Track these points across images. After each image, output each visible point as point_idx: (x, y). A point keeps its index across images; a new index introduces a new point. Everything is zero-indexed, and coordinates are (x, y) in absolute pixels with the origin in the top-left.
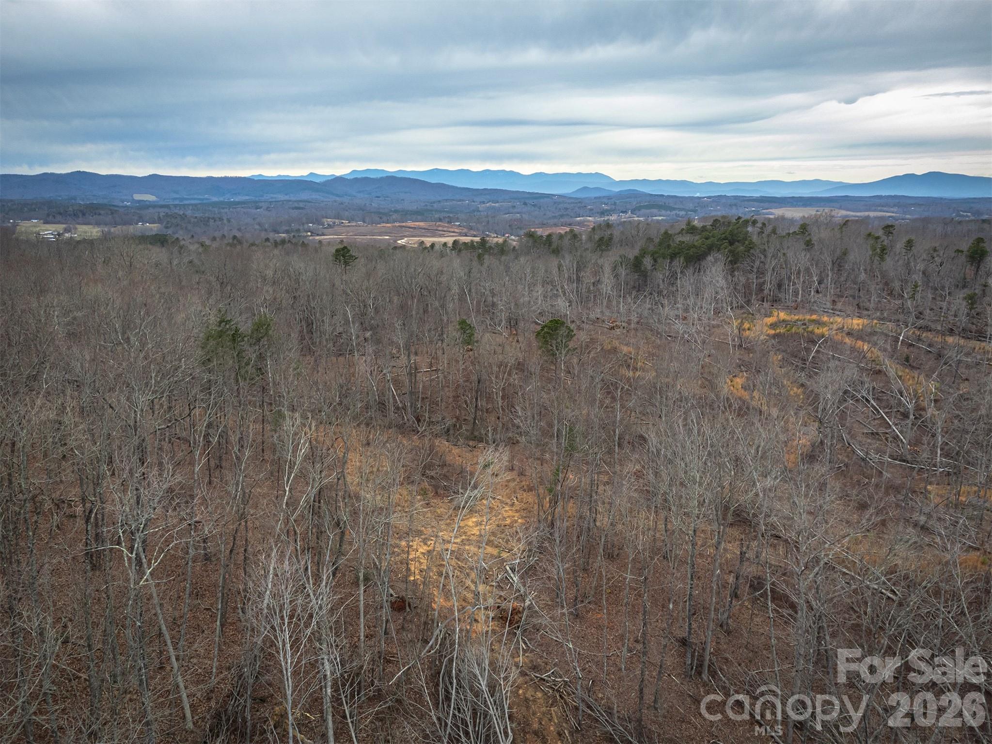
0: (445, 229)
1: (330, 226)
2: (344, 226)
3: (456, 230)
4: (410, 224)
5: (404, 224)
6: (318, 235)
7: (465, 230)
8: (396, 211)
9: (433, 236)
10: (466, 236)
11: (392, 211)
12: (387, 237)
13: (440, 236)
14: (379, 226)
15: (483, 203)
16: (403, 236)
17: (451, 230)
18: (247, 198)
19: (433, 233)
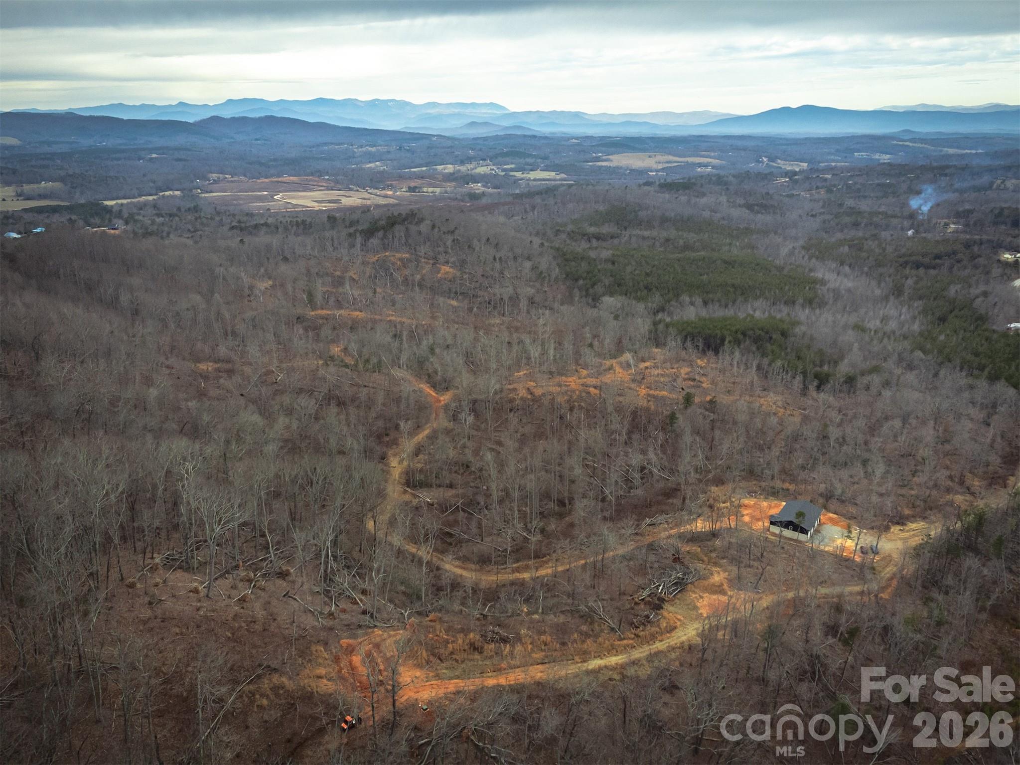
0: (315, 183)
1: (215, 182)
2: (228, 182)
3: (324, 184)
4: (286, 178)
5: (280, 179)
6: (207, 192)
7: (332, 184)
8: (275, 160)
9: (304, 191)
10: (332, 190)
11: (271, 160)
12: (266, 193)
13: (311, 190)
14: (258, 181)
15: (361, 147)
16: (281, 192)
17: (320, 184)
18: (120, 141)
19: (304, 187)
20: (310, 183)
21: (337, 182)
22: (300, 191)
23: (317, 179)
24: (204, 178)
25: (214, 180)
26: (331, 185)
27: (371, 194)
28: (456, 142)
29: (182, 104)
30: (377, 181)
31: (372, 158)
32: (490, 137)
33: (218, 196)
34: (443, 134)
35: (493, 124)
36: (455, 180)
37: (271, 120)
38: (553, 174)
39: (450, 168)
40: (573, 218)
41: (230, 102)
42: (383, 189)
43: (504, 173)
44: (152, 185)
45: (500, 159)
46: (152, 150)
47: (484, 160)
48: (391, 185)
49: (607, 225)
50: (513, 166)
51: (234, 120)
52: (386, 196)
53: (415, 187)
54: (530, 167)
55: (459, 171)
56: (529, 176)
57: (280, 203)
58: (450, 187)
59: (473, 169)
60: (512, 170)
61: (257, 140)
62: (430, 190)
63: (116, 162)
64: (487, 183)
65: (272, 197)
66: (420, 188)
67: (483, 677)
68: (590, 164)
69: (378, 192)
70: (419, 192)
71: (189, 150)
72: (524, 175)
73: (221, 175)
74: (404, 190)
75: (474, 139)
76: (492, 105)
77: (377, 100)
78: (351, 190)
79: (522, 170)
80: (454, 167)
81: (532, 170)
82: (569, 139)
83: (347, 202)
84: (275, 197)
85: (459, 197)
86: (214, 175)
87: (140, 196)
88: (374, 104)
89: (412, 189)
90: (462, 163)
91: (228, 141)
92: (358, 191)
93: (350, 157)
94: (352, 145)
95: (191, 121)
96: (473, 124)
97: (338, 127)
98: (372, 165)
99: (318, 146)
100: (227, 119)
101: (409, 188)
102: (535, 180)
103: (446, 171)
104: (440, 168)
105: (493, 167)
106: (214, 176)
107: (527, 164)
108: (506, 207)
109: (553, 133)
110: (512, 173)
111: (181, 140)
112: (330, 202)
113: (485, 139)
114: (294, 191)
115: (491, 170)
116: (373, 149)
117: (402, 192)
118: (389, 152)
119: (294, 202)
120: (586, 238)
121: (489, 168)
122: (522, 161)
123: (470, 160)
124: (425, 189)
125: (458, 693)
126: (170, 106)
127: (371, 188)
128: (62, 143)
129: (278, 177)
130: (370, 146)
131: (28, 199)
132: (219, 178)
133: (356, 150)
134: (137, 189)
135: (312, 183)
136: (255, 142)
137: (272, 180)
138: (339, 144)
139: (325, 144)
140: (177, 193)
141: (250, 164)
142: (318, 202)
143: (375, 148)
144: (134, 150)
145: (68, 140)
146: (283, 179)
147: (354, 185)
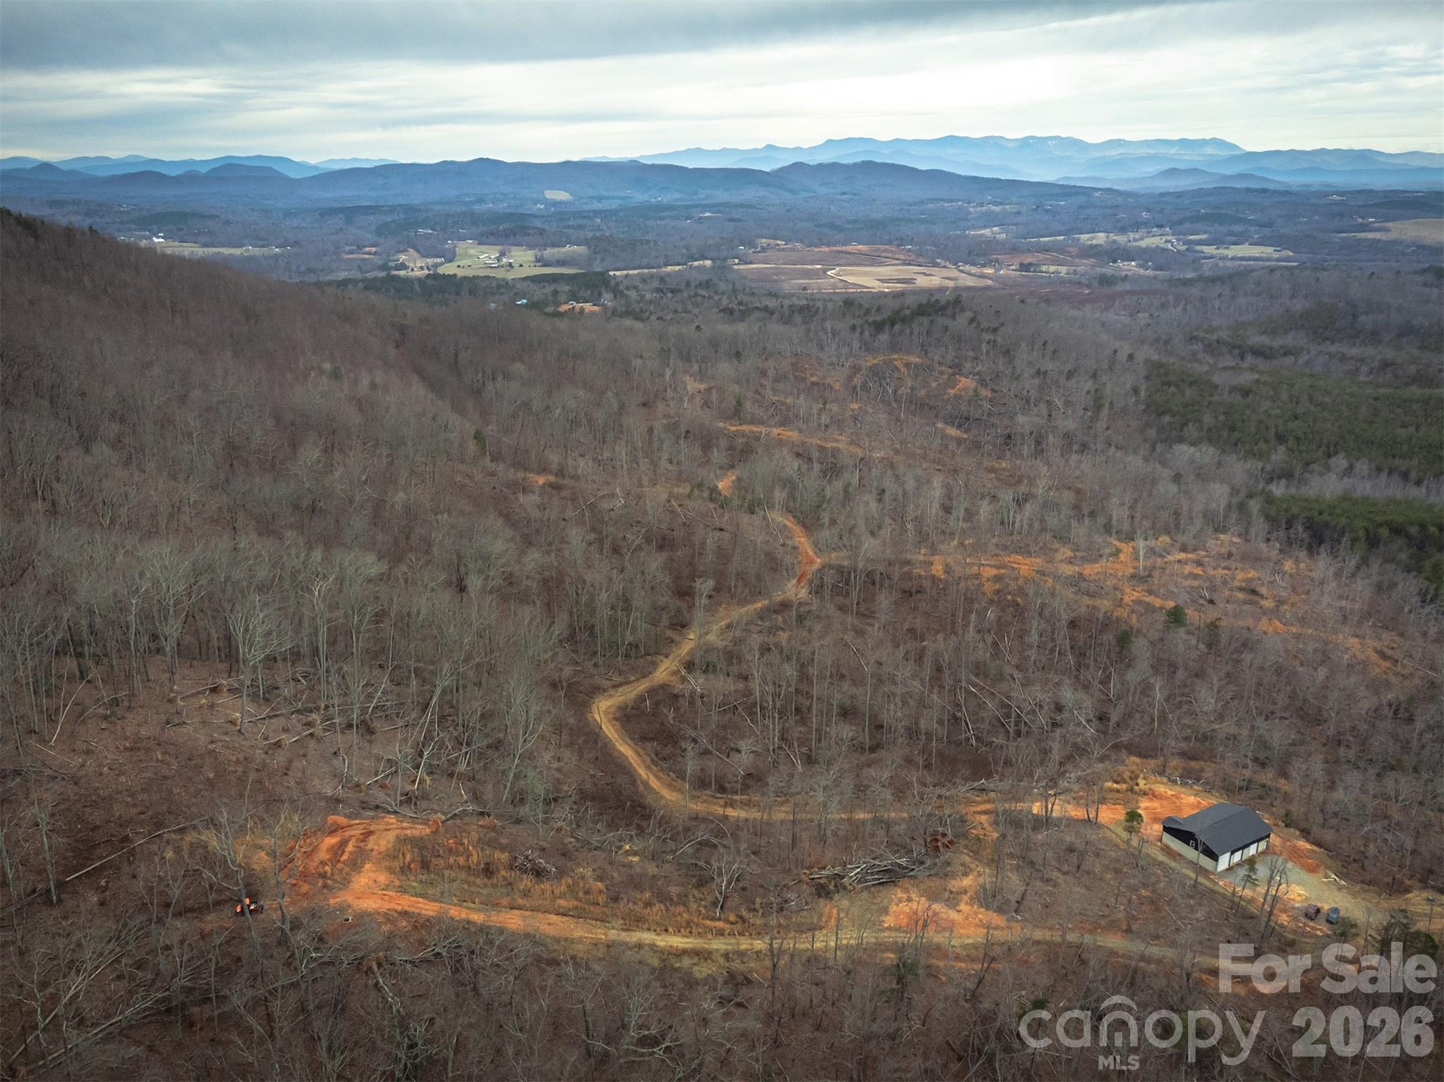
0: (890, 255)
1: (763, 249)
2: (778, 250)
3: (902, 257)
4: (853, 247)
5: (845, 248)
6: (747, 263)
7: (913, 257)
8: (855, 221)
9: (871, 265)
10: (910, 264)
11: (849, 222)
12: (819, 267)
13: (880, 264)
14: (816, 250)
15: (982, 205)
16: (837, 265)
17: (897, 256)
18: (678, 196)
19: (873, 260)
20: (883, 255)
21: (920, 255)
22: (866, 265)
23: (893, 249)
24: (751, 244)
25: (762, 247)
26: (910, 258)
27: (962, 271)
28: (1130, 200)
29: (770, 147)
30: (980, 253)
31: (991, 220)
32: (1188, 192)
33: (756, 268)
34: (1115, 187)
35: (1204, 171)
36: (1096, 255)
37: (869, 167)
38: (1270, 250)
39: (1100, 238)
40: (1240, 320)
41: (829, 143)
42: (984, 266)
43: (1185, 247)
44: (684, 251)
45: (1187, 225)
46: (706, 208)
47: (1160, 226)
48: (997, 260)
49: (1292, 333)
50: (1204, 237)
51: (821, 167)
52: (982, 276)
53: (1030, 264)
54: (1235, 239)
55: (1114, 242)
56: (1225, 252)
57: (832, 280)
58: (1085, 265)
59: (1138, 240)
60: (1201, 243)
61: (844, 194)
62: (1052, 269)
63: (658, 222)
64: (1147, 261)
65: (825, 272)
66: (1038, 265)
67: (461, 906)
68: (1344, 235)
69: (974, 270)
70: (1035, 271)
71: (754, 207)
72: (1220, 251)
73: (772, 241)
74: (1013, 267)
75: (1162, 195)
76: (1215, 142)
77: (1033, 137)
78: (936, 265)
79: (1217, 241)
80: (1108, 237)
81: (1235, 244)
82: (1326, 195)
83: (922, 282)
84: (829, 273)
85: (1083, 280)
86: (764, 240)
87: (666, 265)
88: (1028, 143)
89: (1024, 267)
90: (1123, 230)
91: (807, 194)
92: (944, 267)
93: (960, 220)
94: (969, 203)
95: (767, 169)
96: (1173, 172)
97: (959, 176)
98: (987, 232)
99: (922, 203)
100: (813, 166)
101: (1021, 265)
102: (1234, 259)
103: (1094, 242)
104: (1084, 237)
105: (1169, 238)
106: (764, 242)
107: (1231, 233)
108: (1135, 298)
109: (1307, 186)
110: (1199, 248)
111: (749, 194)
112: (899, 281)
113: (1179, 195)
114: (857, 265)
115: (1166, 241)
116: (997, 209)
117: (1009, 271)
118: (1018, 213)
119: (850, 279)
120: (1236, 352)
121: (1164, 238)
122: (1224, 229)
123: (1137, 226)
124: (1044, 268)
125: (404, 914)
126: (756, 150)
127: (966, 263)
128: (615, 198)
129: (844, 245)
130: (995, 204)
131: (546, 265)
132: (769, 245)
133: (972, 210)
134: (666, 256)
135: (886, 254)
136: (839, 197)
137: (835, 248)
138: (951, 201)
139: (932, 200)
140: (708, 263)
141: (818, 226)
142: (882, 281)
143: (1000, 207)
144: (687, 207)
145: (623, 194)
146: (849, 248)
147: (943, 259)
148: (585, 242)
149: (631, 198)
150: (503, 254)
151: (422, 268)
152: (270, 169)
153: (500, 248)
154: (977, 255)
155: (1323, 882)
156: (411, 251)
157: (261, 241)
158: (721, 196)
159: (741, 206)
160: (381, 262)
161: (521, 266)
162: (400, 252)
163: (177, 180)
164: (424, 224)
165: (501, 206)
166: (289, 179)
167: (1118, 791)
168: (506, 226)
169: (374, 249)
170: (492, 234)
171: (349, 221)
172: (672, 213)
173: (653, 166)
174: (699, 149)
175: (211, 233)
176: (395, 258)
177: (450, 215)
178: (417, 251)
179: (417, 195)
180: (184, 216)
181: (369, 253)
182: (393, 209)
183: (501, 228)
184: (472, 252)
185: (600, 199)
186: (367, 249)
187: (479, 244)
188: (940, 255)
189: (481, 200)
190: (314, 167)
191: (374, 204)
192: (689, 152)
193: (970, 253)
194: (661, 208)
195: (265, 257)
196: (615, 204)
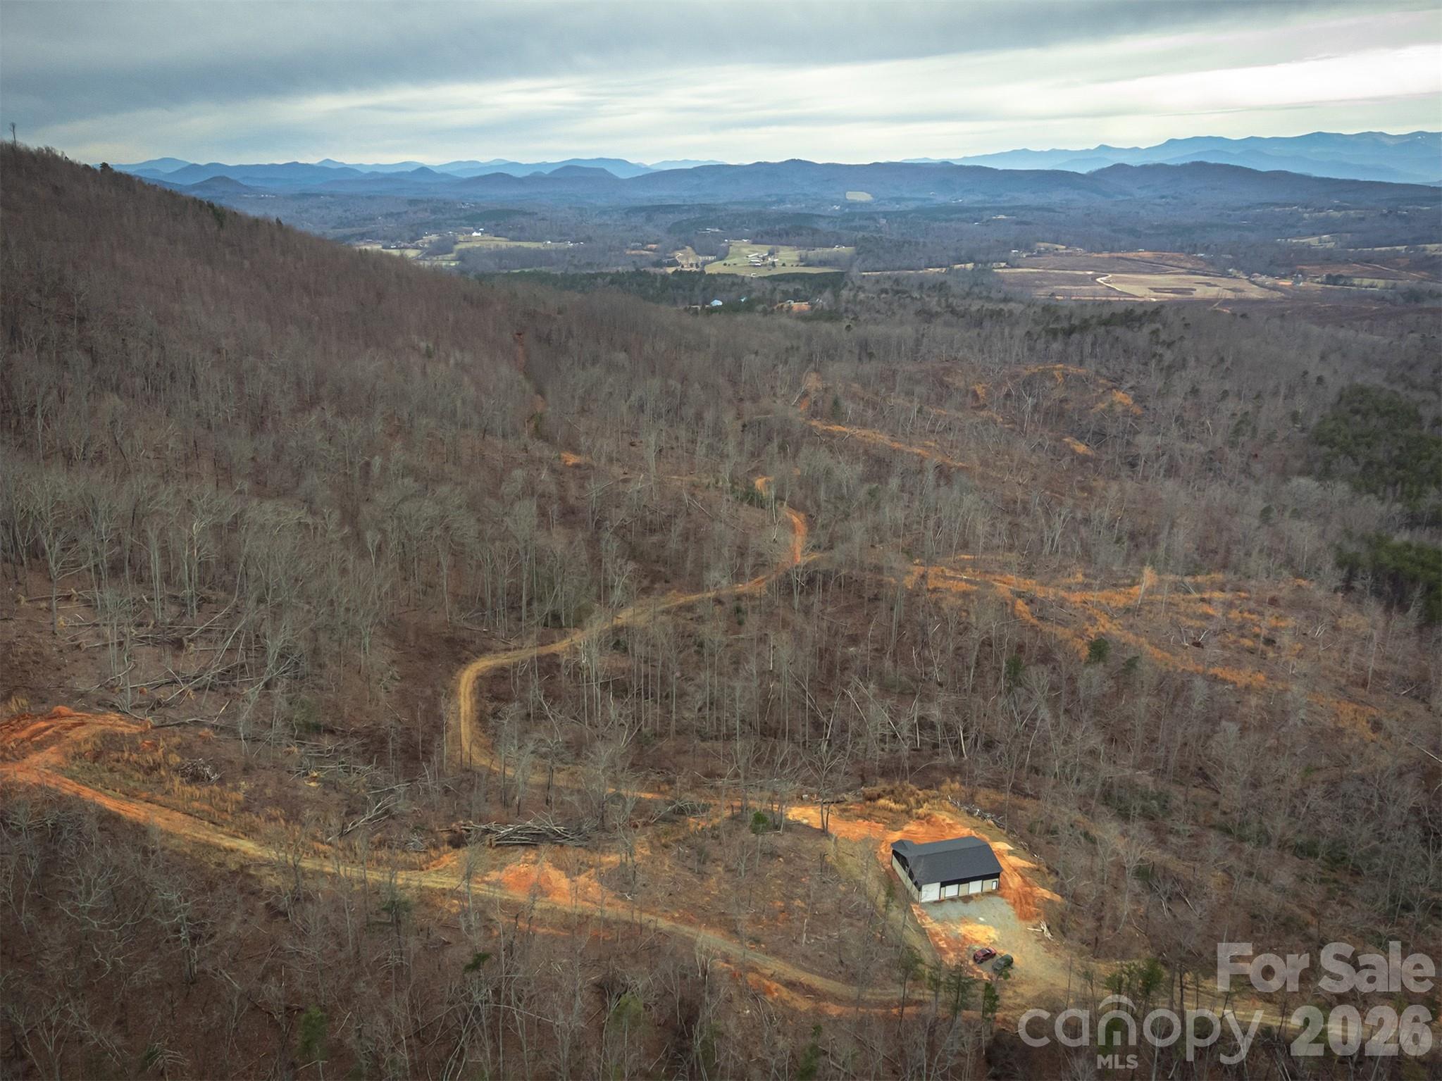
0: (1176, 263)
2: (1054, 254)
3: (1189, 265)
4: (1137, 254)
5: (1127, 255)
6: (1011, 267)
7: (1202, 266)
8: (1159, 227)
10: (1194, 274)
12: (1090, 273)
13: (1161, 272)
14: (1096, 255)
15: (1321, 209)
16: (1110, 272)
17: (1183, 264)
19: (1155, 268)
20: (1168, 262)
21: (1212, 263)
22: (1144, 273)
24: (1028, 248)
25: (1039, 252)
26: (1198, 267)
27: (1254, 283)
29: (1102, 148)
30: (1288, 263)
31: (1324, 227)
33: (1021, 273)
36: (1430, 268)
37: (1198, 169)
41: (1172, 142)
42: (1283, 277)
44: (954, 253)
46: (1000, 210)
48: (1301, 272)
51: (1145, 168)
52: (1274, 288)
53: (1340, 277)
57: (1099, 288)
58: (1411, 278)
61: (1163, 197)
62: (1367, 282)
63: (943, 224)
65: (1094, 279)
66: (1351, 278)
69: (1269, 281)
70: (1345, 284)
71: (1054, 211)
73: (1051, 245)
74: (1318, 280)
77: (1421, 134)
78: (1225, 275)
83: (1201, 292)
84: (1098, 280)
86: (1042, 244)
87: (927, 267)
89: (1332, 280)
91: (1121, 198)
92: (1235, 277)
93: (1287, 226)
94: (1306, 208)
95: (1087, 171)
98: (1313, 241)
99: (1250, 207)
100: (1134, 167)
101: (1330, 277)
106: (1042, 246)
111: (1056, 197)
112: (1174, 291)
114: (1134, 272)
116: (1338, 214)
117: (1311, 284)
118: (1362, 219)
119: (1118, 287)
124: (1357, 281)
126: (1088, 150)
127: (1262, 273)
128: (914, 199)
129: (1128, 251)
130: (1338, 208)
131: (807, 265)
132: (1047, 249)
133: (1306, 215)
134: (930, 258)
135: (1170, 262)
136: (1158, 201)
137: (1115, 255)
138: (1285, 205)
139: (1262, 205)
140: (970, 266)
141: (1114, 231)
142: (1155, 290)
143: (1343, 212)
144: (981, 210)
145: (925, 196)
146: (1131, 255)
147: (1236, 268)
148: (854, 243)
149: (931, 199)
150: (771, 254)
151: (692, 265)
152: (603, 170)
153: (769, 247)
154: (1278, 266)
155: (1027, 932)
156: (688, 248)
157: (563, 236)
158: (1026, 198)
159: (1038, 209)
160: (655, 259)
161: (784, 265)
162: (677, 249)
163: (521, 181)
164: (711, 223)
165: (798, 206)
166: (617, 180)
167: (891, 810)
168: (782, 226)
169: (654, 246)
170: (767, 233)
171: (649, 219)
172: (964, 215)
173: (962, 167)
174: (1025, 150)
175: (522, 229)
176: (672, 255)
177: (740, 215)
178: (693, 249)
179: (724, 195)
180: (509, 213)
181: (650, 250)
182: (691, 209)
183: (777, 227)
184: (745, 251)
185: (898, 200)
186: (649, 246)
187: (755, 243)
188: (1235, 264)
189: (781, 201)
190: (647, 168)
191: (681, 203)
192: (1015, 154)
193: (1271, 262)
194: (960, 209)
195: (556, 251)
196: (912, 205)
